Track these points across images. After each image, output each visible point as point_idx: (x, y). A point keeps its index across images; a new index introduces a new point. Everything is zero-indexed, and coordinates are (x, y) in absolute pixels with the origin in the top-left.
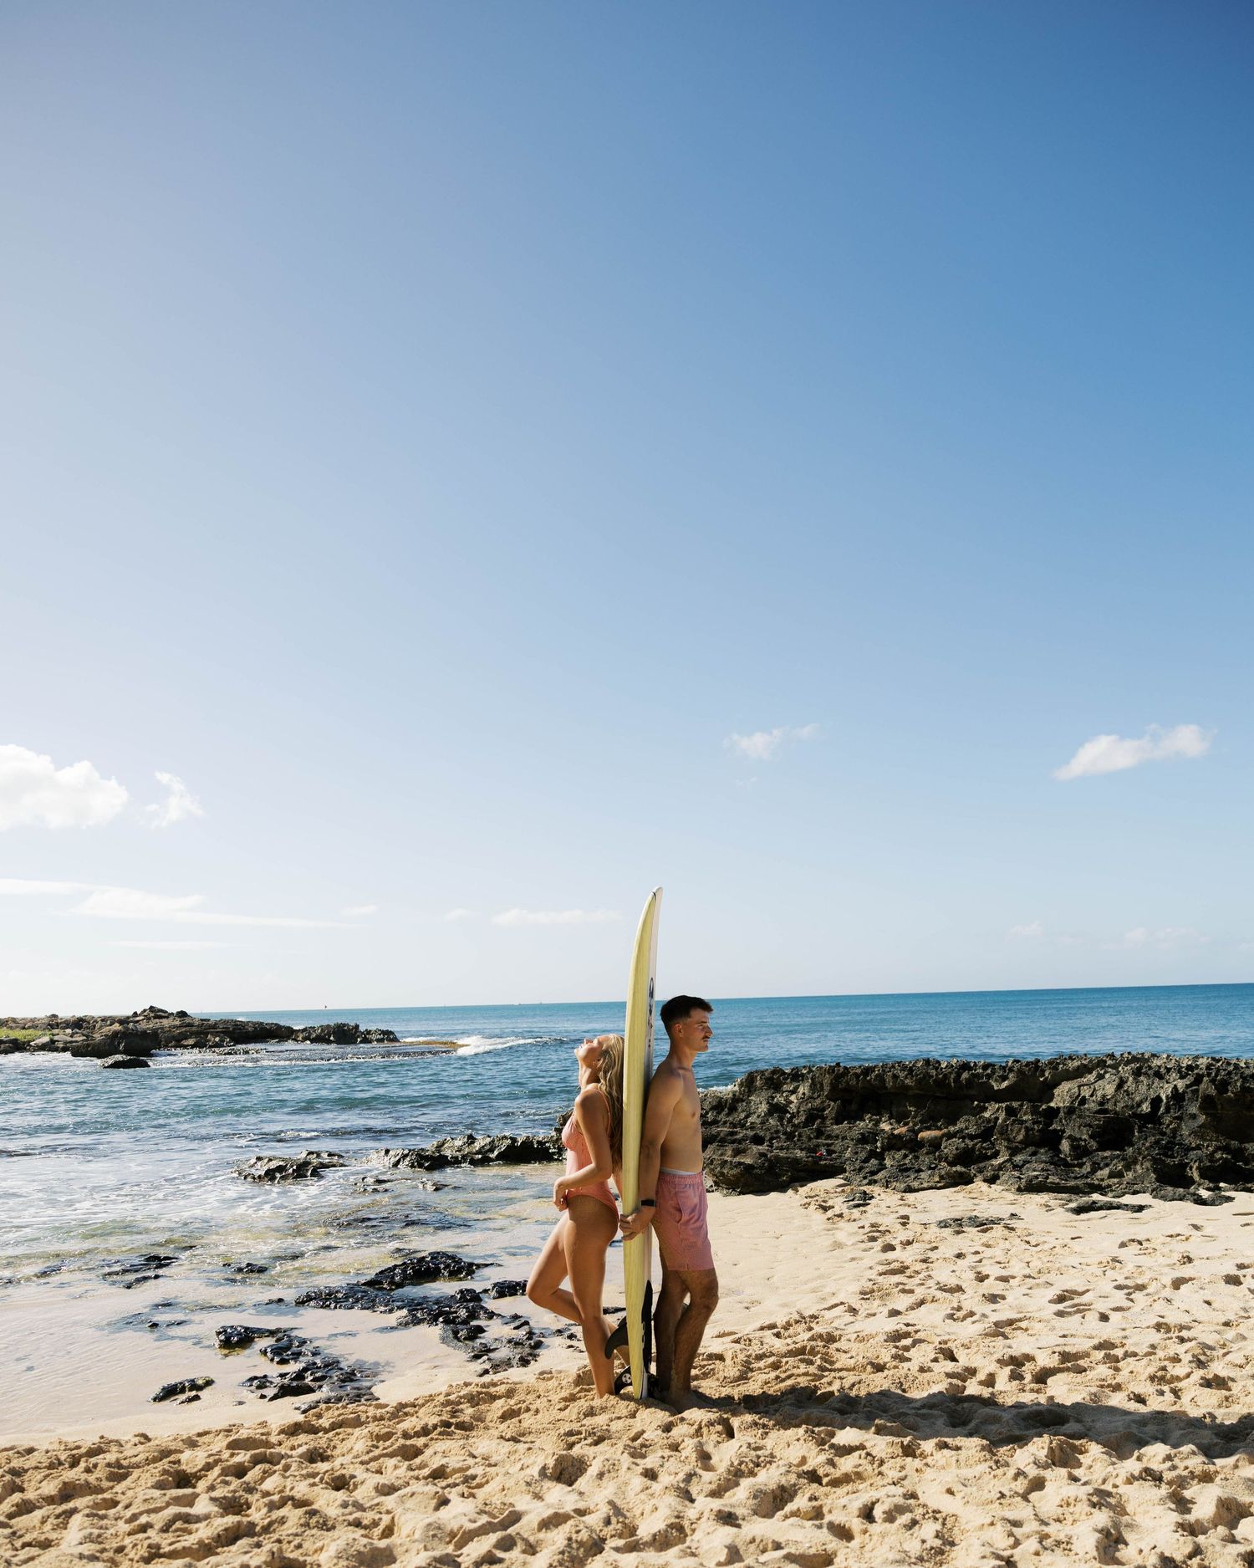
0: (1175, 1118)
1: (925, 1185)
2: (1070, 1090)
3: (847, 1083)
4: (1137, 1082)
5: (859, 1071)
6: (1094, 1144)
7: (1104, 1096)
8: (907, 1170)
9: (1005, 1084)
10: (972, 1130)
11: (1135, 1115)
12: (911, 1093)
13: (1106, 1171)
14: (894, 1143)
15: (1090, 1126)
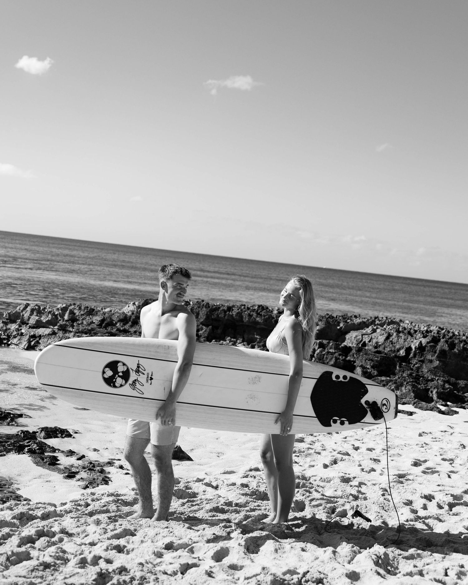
0: (420, 361)
2: (356, 336)
3: (218, 315)
4: (398, 336)
5: (226, 308)
7: (377, 343)
11: (396, 356)
12: (258, 326)
15: (372, 360)
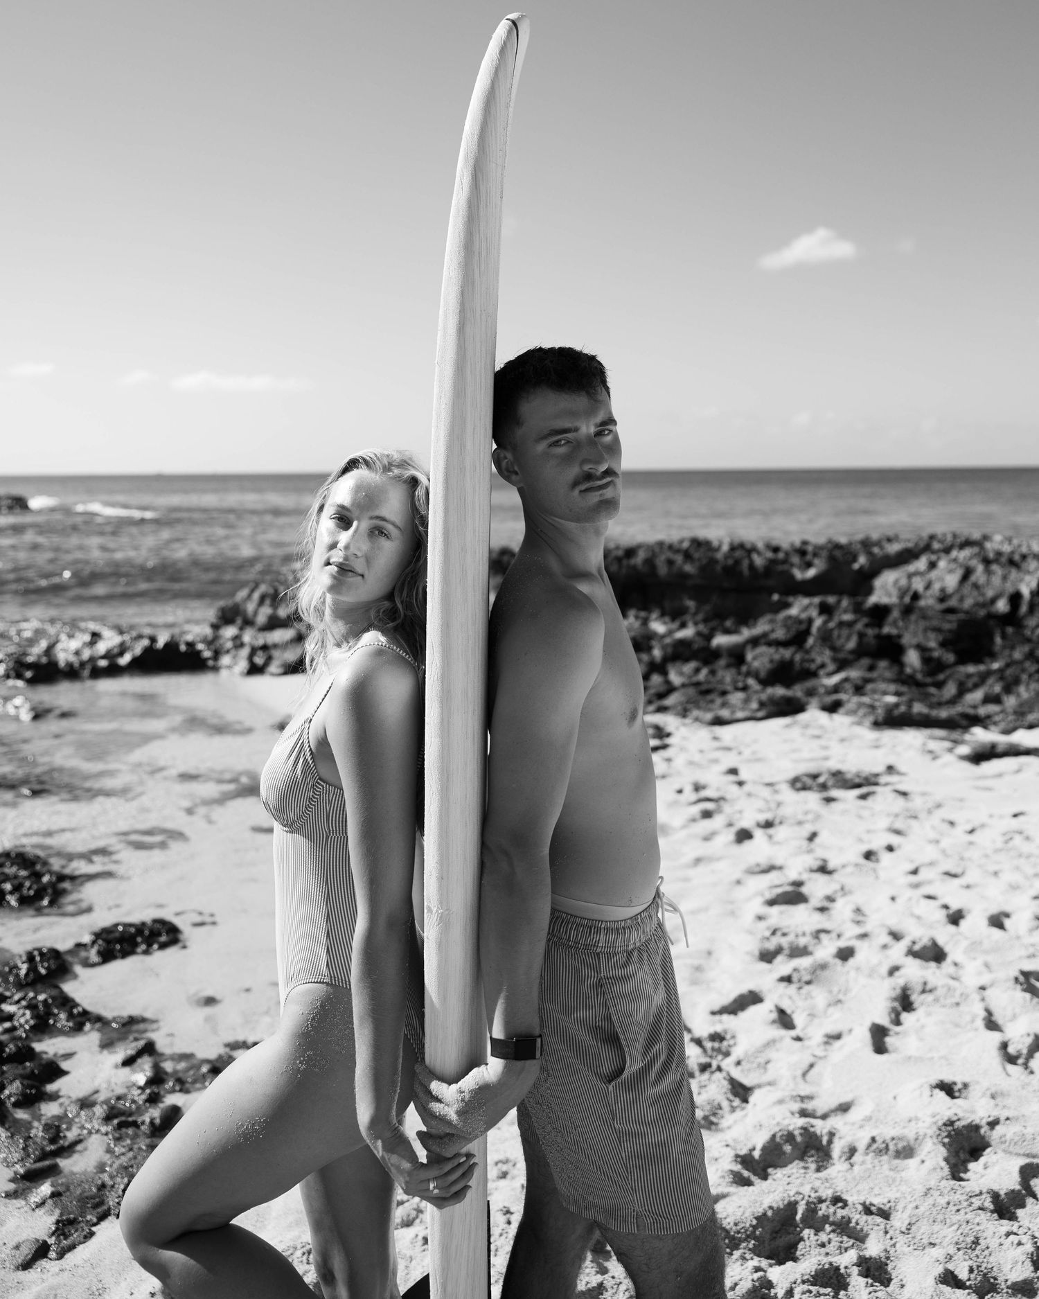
1: (740, 715)
2: (896, 582)
4: (988, 572)
6: (950, 657)
7: (943, 590)
8: (708, 692)
9: (811, 573)
10: (780, 634)
11: (989, 615)
12: (689, 583)
13: (978, 695)
14: (680, 652)
